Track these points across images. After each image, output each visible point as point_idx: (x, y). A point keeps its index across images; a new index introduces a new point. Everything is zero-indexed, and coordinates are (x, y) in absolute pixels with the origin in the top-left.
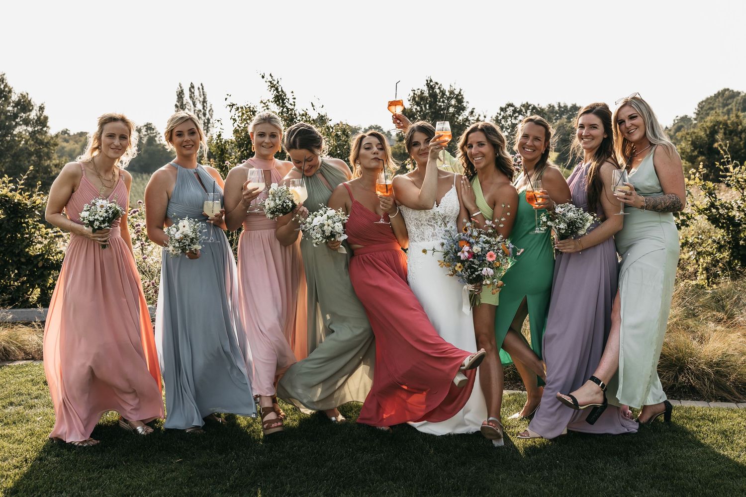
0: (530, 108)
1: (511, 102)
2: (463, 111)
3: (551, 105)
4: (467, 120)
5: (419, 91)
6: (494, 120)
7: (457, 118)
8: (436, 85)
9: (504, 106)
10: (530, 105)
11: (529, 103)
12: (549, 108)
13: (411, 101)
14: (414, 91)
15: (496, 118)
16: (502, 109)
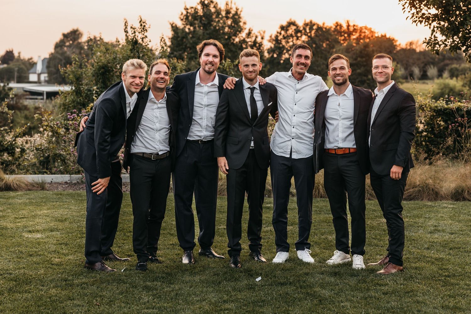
0: (315, 27)
1: (293, 20)
2: (240, 32)
3: (339, 24)
4: (244, 41)
5: (193, 10)
6: (273, 40)
7: (234, 40)
8: (211, 4)
9: (285, 24)
10: (314, 25)
11: (313, 22)
12: (336, 27)
13: (184, 20)
14: (187, 9)
15: (275, 37)
16: (282, 28)
